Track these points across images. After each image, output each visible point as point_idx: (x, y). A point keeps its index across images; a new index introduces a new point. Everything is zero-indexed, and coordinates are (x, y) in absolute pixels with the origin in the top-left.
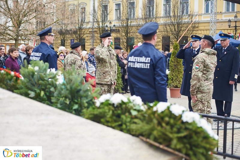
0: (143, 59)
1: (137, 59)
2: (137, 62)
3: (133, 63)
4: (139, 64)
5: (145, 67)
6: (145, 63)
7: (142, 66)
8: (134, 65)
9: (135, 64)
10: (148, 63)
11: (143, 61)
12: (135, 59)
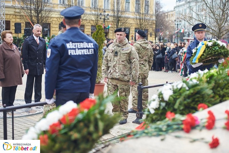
0: (85, 45)
1: (77, 45)
2: (78, 48)
3: (74, 50)
4: (80, 50)
5: (88, 53)
6: (89, 49)
7: (85, 52)
8: (76, 53)
9: (76, 51)
10: (92, 48)
11: (85, 47)
12: (74, 45)
